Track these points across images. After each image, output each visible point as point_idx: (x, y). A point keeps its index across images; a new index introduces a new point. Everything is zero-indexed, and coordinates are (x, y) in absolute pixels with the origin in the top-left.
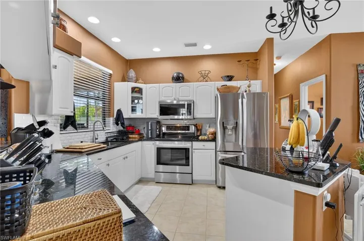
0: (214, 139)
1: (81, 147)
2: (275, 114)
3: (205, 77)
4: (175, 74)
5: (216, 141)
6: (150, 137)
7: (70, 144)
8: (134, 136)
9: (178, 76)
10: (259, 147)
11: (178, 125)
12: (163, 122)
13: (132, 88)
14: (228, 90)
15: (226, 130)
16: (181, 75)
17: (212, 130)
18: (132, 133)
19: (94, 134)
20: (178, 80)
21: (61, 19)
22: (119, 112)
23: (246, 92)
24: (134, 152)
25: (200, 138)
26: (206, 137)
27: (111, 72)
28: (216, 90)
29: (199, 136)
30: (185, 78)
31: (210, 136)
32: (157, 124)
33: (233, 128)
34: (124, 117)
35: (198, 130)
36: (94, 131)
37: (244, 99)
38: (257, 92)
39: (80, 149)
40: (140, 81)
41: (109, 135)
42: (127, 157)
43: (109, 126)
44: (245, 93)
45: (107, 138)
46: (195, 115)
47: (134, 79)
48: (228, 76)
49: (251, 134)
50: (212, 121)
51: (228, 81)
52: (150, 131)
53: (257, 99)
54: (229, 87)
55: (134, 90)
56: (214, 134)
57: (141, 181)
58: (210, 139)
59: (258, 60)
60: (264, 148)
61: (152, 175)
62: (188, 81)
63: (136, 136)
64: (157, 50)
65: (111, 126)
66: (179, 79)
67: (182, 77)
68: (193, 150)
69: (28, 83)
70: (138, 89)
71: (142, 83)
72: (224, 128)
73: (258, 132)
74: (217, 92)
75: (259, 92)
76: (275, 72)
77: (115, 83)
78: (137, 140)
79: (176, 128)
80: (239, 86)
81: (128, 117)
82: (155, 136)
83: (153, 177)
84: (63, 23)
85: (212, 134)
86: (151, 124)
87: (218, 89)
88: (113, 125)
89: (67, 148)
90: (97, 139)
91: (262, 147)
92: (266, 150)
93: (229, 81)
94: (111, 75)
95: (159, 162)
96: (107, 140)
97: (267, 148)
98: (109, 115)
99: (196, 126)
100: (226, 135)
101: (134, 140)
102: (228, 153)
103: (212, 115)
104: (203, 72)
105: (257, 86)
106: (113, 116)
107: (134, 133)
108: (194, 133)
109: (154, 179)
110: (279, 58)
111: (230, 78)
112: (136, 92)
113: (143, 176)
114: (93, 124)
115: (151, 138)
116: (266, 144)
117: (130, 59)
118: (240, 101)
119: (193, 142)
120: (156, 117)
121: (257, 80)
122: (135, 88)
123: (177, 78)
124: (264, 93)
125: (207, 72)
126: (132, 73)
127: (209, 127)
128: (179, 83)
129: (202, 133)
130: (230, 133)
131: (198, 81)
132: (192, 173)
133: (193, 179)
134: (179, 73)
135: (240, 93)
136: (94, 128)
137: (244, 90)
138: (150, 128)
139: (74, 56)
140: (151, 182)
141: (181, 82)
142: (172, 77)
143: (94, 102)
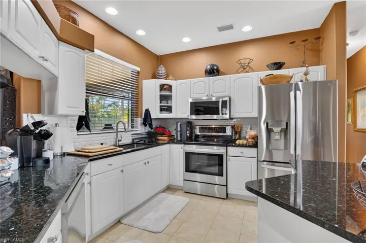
0: (255, 145)
1: (90, 151)
2: (348, 112)
3: (245, 68)
4: (209, 67)
5: (257, 147)
6: (179, 139)
7: (83, 147)
8: (163, 138)
9: (211, 69)
10: (322, 160)
11: (213, 126)
12: (196, 123)
13: (160, 85)
14: (275, 80)
15: (272, 134)
16: (215, 67)
17: (253, 133)
18: (162, 135)
19: (117, 135)
20: (211, 73)
21: (70, 11)
22: (147, 112)
23: (301, 81)
24: (160, 156)
25: (238, 142)
26: (245, 142)
27: (139, 69)
28: (259, 82)
29: (237, 140)
30: (220, 70)
31: (250, 140)
32: (187, 126)
33: (281, 131)
34: (152, 117)
35: (236, 133)
36: (117, 132)
37: (298, 92)
38: (320, 80)
39: (89, 152)
40: (171, 77)
41: (136, 136)
42: (148, 162)
43: (136, 127)
44: (300, 84)
45: (133, 140)
46: (231, 114)
47: (164, 76)
48: (276, 64)
49: (309, 139)
50: (255, 122)
51: (276, 69)
52: (179, 133)
53: (318, 90)
54: (276, 77)
55: (162, 87)
56: (256, 138)
57: (169, 189)
58: (251, 144)
59: (320, 37)
60: (330, 163)
61: (180, 182)
62: (224, 74)
63: (166, 138)
64: (186, 40)
65: (139, 127)
66: (213, 72)
67: (216, 70)
68: (228, 157)
69: (39, 82)
70: (168, 86)
71: (172, 80)
72: (269, 131)
73: (320, 138)
74: (260, 84)
75: (323, 80)
76: (349, 55)
77: (143, 81)
78: (166, 142)
79: (210, 129)
80: (291, 75)
81: (156, 117)
82: (185, 139)
83: (182, 185)
84: (72, 15)
85: (253, 138)
86: (180, 125)
87: (261, 80)
88: (142, 125)
89: (78, 151)
90: (121, 141)
91: (326, 160)
92: (332, 166)
93: (278, 69)
94: (138, 72)
95: (188, 169)
96: (133, 141)
97: (335, 163)
98: (136, 115)
99: (233, 127)
100: (272, 141)
101: (163, 142)
102: (276, 164)
103: (255, 114)
104: (243, 62)
105: (318, 73)
106: (141, 117)
107: (165, 134)
108: (232, 136)
109: (182, 187)
110: (354, 33)
111: (279, 66)
112: (165, 90)
113: (171, 183)
114: (115, 125)
115: (181, 141)
116: (333, 156)
117: (161, 55)
118: (292, 93)
119: (228, 147)
120: (187, 117)
121: (319, 65)
122: (164, 85)
123: (210, 71)
124: (331, 82)
125: (247, 61)
126: (162, 70)
127: (251, 129)
128: (213, 76)
129: (242, 136)
130: (277, 137)
131: (237, 72)
132: (227, 186)
133: (228, 192)
134: (213, 65)
135: (292, 84)
136: (117, 129)
137: (299, 80)
138: (179, 130)
139: (86, 50)
140: (180, 191)
141: (215, 76)
142: (205, 70)
143: (127, 102)
